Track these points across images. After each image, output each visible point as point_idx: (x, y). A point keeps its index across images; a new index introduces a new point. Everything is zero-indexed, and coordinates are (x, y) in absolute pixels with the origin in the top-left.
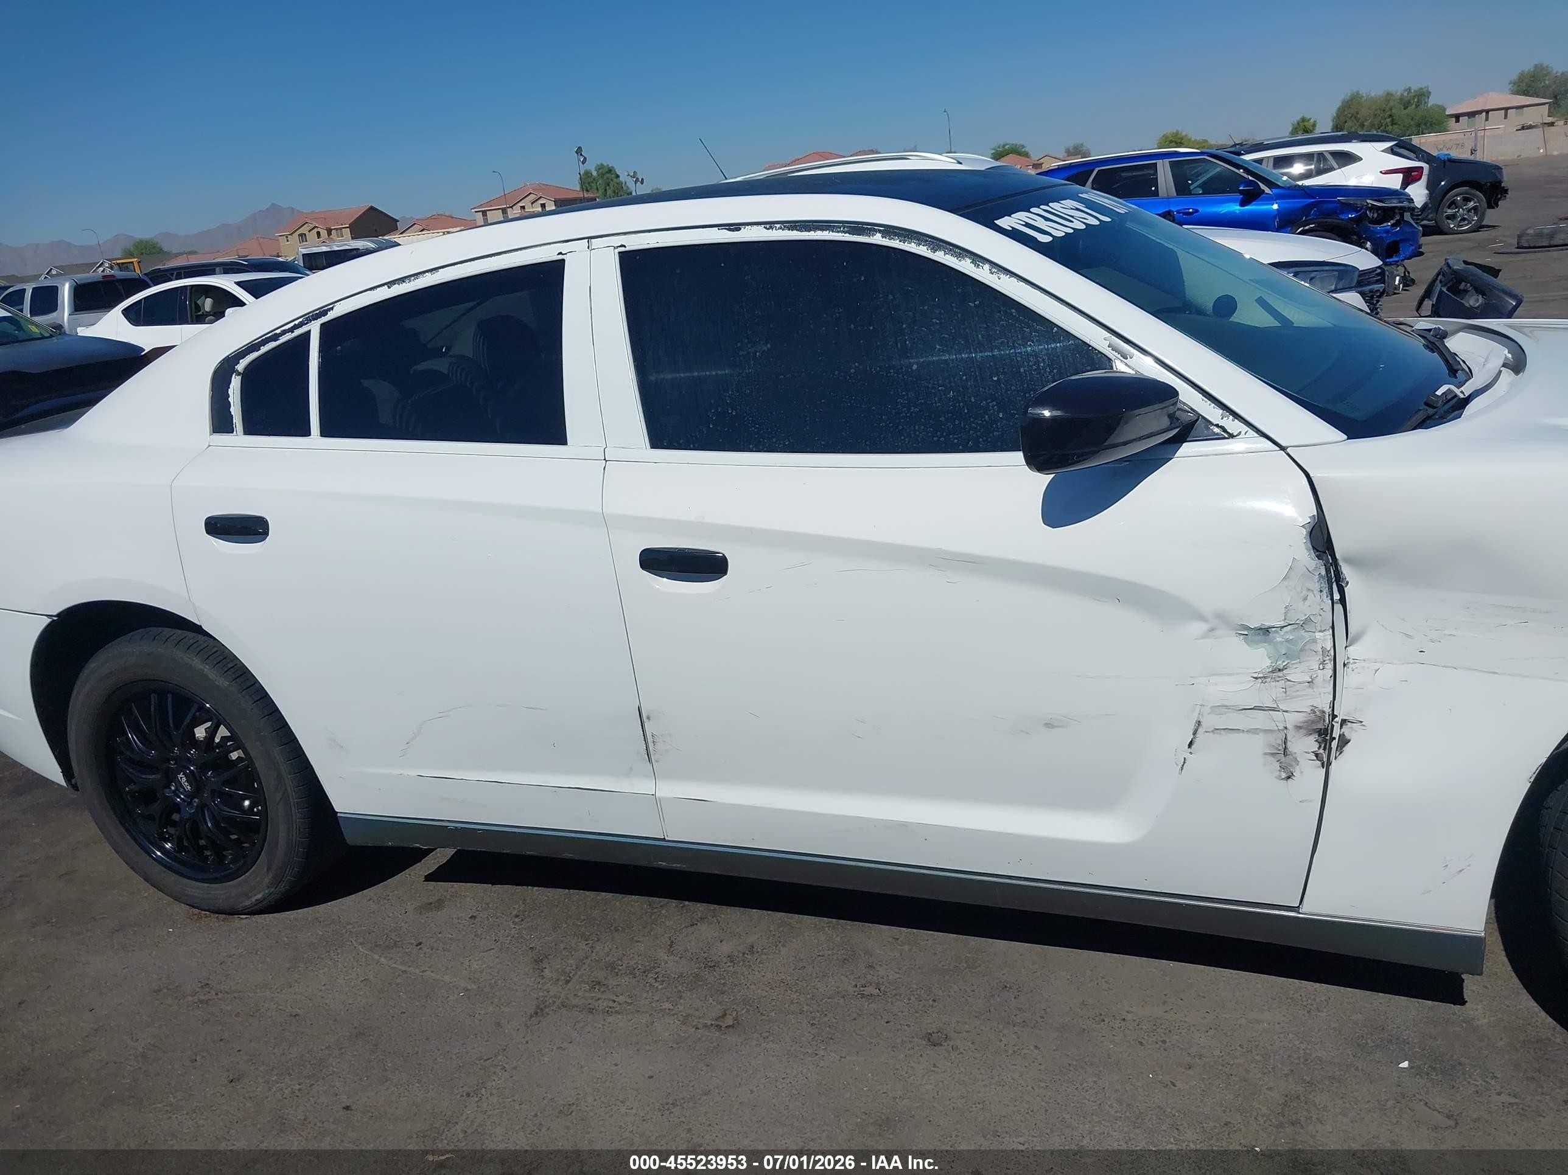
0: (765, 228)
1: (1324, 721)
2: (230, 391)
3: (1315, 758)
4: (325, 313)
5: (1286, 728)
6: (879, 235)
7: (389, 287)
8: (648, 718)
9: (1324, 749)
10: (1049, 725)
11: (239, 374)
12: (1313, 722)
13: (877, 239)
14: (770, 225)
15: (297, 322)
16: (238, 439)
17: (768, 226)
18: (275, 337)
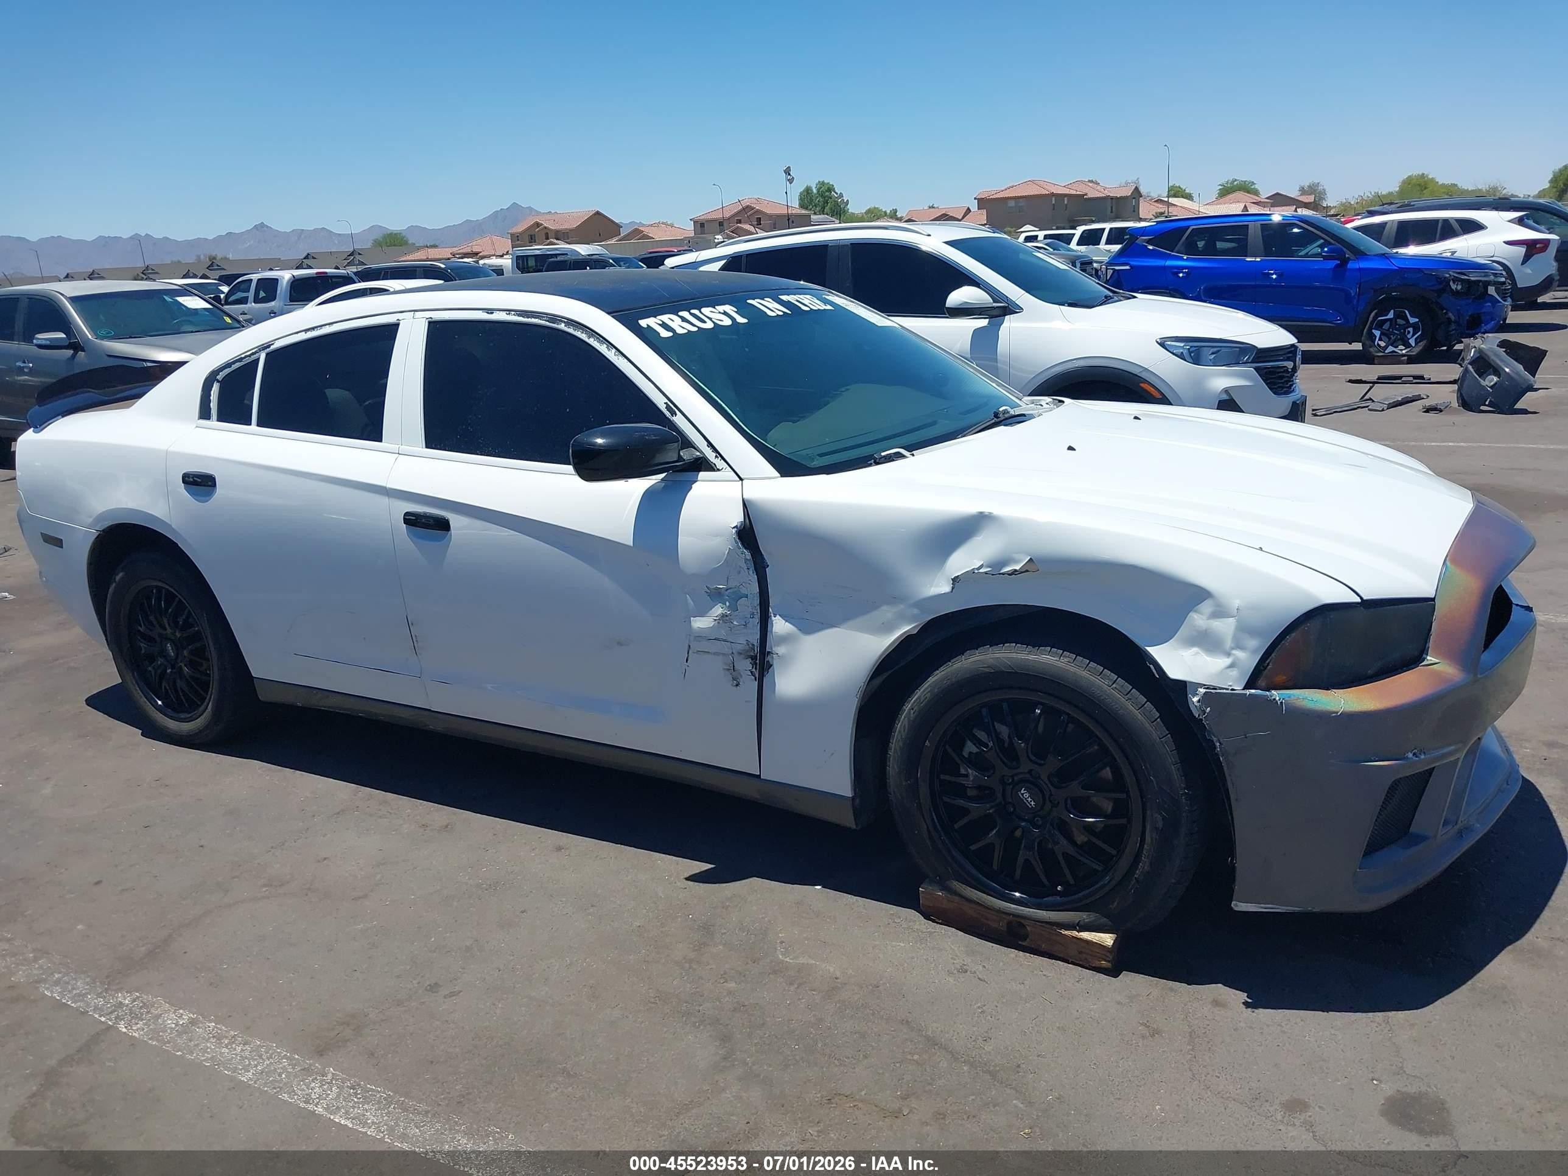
0: (506, 314)
1: (754, 651)
2: (212, 392)
3: (750, 674)
4: (269, 346)
5: (733, 653)
6: (563, 325)
7: (306, 333)
8: (412, 624)
9: (756, 669)
10: (620, 644)
11: (218, 381)
12: (748, 651)
13: (562, 326)
14: (509, 311)
15: (254, 351)
16: (214, 423)
17: (508, 312)
18: (240, 360)
